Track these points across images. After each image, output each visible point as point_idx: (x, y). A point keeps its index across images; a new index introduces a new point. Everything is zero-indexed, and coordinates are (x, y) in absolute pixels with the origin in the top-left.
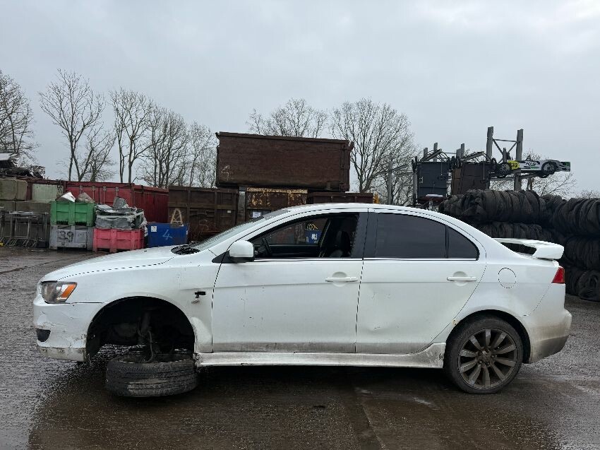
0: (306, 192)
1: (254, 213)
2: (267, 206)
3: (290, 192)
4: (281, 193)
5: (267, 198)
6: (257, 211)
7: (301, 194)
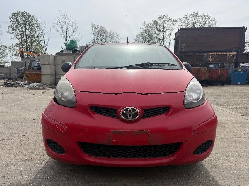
0: (236, 53)
1: (210, 65)
2: (217, 61)
3: (229, 53)
4: (223, 54)
5: (217, 57)
6: (212, 64)
7: (233, 54)
